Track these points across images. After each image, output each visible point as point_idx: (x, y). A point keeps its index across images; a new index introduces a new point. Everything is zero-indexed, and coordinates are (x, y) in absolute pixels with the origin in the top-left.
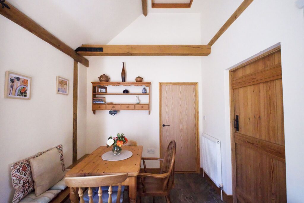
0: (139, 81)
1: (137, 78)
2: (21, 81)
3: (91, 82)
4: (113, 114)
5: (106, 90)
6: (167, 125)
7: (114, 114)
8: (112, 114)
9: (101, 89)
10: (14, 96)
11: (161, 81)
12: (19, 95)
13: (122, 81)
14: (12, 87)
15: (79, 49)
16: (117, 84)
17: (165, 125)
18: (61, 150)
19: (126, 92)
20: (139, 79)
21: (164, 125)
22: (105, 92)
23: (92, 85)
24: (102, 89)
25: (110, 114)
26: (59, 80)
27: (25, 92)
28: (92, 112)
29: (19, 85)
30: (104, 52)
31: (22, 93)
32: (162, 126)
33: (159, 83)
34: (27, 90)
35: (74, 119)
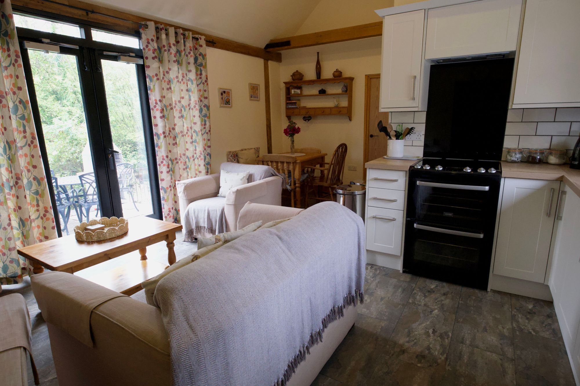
0: (338, 76)
1: (334, 72)
2: (226, 93)
3: (284, 83)
4: (307, 120)
5: (301, 91)
6: (376, 135)
7: (309, 120)
8: (305, 120)
9: (294, 90)
10: (224, 105)
11: (367, 74)
12: (226, 104)
13: (317, 79)
14: (222, 98)
15: (268, 46)
16: (311, 82)
17: (374, 135)
18: (258, 152)
19: (322, 92)
20: (336, 74)
21: (372, 136)
22: (299, 93)
23: (284, 85)
24: (296, 90)
25: (304, 120)
26: (251, 86)
27: (229, 102)
28: (286, 118)
29: (225, 96)
30: (291, 46)
31: (227, 102)
32: (370, 137)
33: (366, 75)
34: (230, 100)
35: (267, 125)
